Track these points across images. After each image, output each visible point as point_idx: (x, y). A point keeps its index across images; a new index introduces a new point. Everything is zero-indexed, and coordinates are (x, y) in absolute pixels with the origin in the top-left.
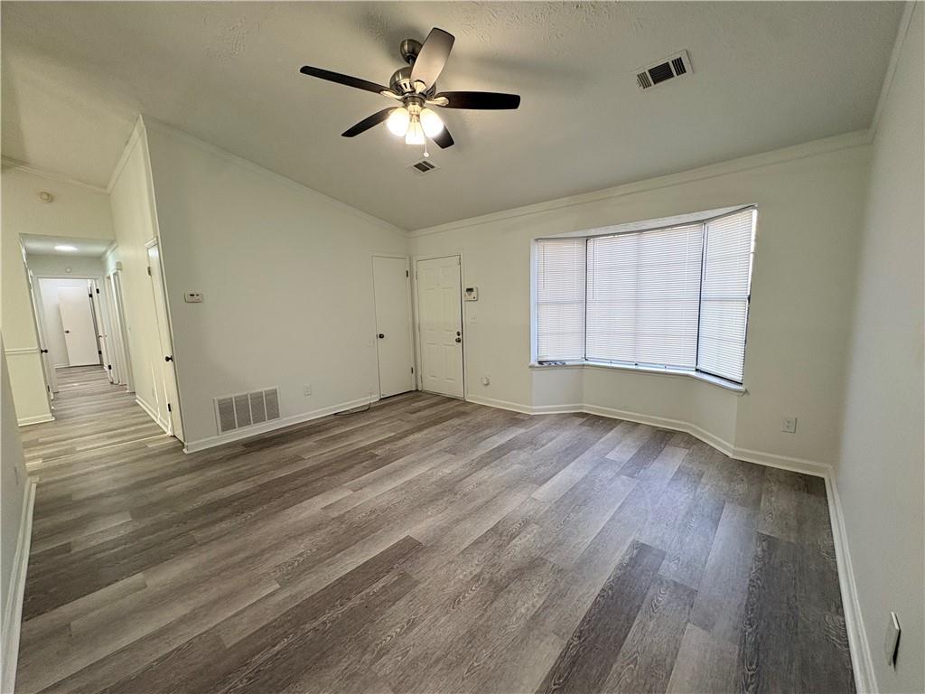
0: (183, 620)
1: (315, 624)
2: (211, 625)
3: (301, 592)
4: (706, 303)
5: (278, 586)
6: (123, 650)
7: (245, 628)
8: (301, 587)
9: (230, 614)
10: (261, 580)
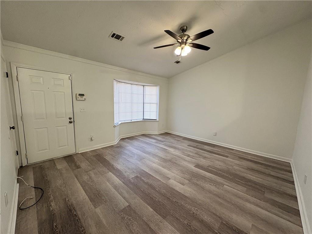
0: (250, 202)
1: (230, 176)
2: (245, 194)
3: (223, 181)
4: (145, 104)
5: (225, 186)
6: (268, 211)
7: (240, 187)
8: (222, 181)
9: (239, 192)
10: (225, 190)
